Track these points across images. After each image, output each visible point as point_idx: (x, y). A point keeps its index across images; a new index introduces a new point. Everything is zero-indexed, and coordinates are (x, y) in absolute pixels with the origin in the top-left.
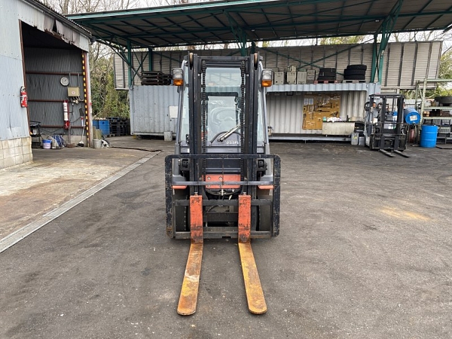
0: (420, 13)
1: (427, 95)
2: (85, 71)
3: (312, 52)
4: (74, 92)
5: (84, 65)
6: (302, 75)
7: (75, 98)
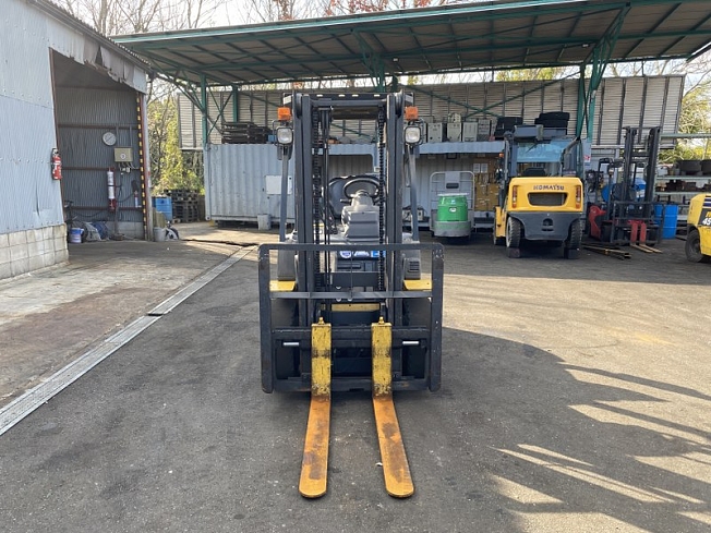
0: (650, 32)
1: (661, 158)
2: (141, 122)
3: (486, 92)
4: (124, 155)
6: (471, 129)
7: (125, 164)
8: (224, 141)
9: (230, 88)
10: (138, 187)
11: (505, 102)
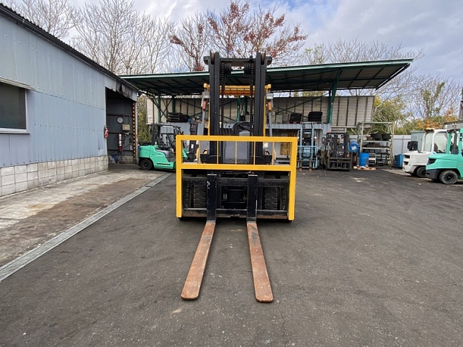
0: (355, 79)
1: (364, 133)
2: (134, 114)
3: (287, 102)
4: (126, 127)
5: (134, 110)
6: (279, 118)
7: (127, 131)
8: (167, 121)
9: (171, 97)
10: (132, 141)
11: (295, 106)
